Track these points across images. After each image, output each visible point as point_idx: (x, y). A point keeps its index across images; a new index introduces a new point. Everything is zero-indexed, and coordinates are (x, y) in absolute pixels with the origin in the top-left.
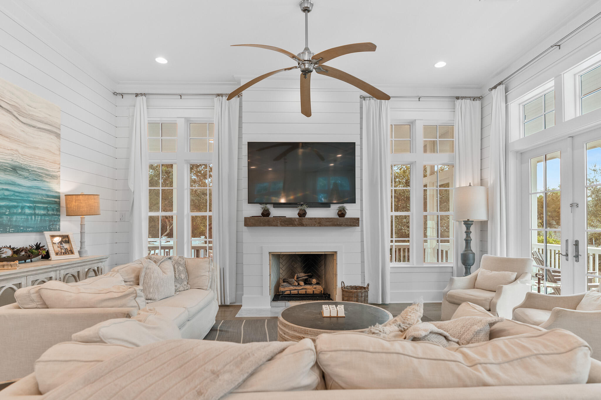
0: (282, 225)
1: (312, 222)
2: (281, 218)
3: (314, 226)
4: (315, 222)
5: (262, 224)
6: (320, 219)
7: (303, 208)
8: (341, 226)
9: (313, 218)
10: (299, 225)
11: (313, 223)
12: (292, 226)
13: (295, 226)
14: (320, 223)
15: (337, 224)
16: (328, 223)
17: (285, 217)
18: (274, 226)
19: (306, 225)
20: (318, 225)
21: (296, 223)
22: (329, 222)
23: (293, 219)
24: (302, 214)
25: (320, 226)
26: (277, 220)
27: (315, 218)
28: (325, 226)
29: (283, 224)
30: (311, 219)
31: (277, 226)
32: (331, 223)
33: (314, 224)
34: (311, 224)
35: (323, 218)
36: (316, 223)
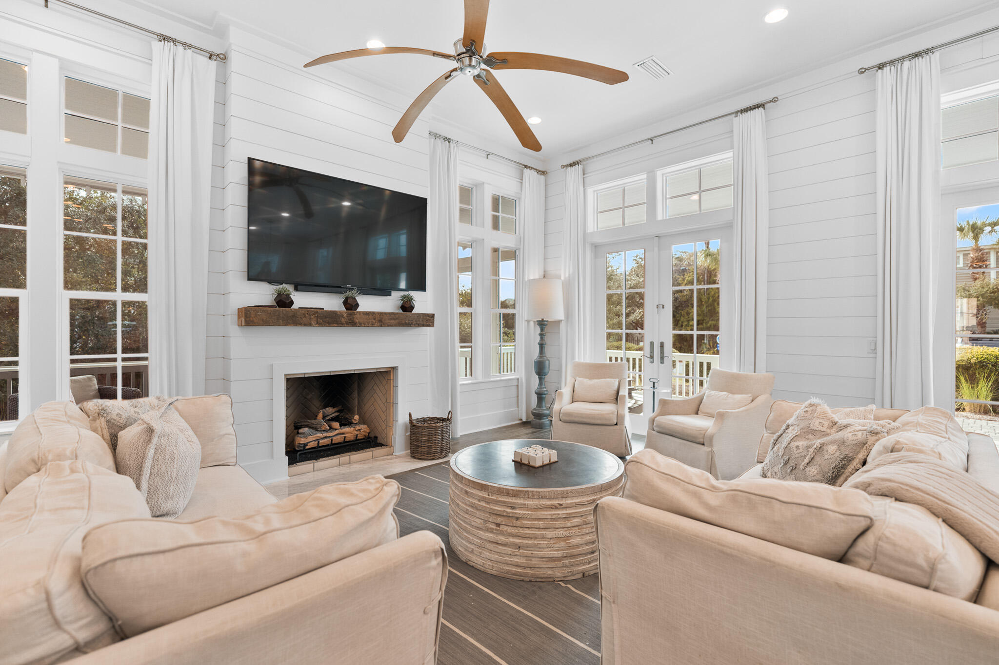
0: (320, 324)
1: (370, 319)
2: (317, 312)
3: (373, 325)
4: (374, 319)
5: (281, 321)
6: (381, 314)
7: (349, 294)
8: (411, 326)
9: (370, 312)
10: (349, 325)
11: (370, 321)
12: (336, 325)
13: (341, 325)
14: (379, 320)
15: (406, 322)
16: (393, 321)
17: (323, 309)
18: (305, 325)
19: (360, 325)
20: (378, 325)
21: (343, 320)
22: (394, 319)
23: (339, 313)
24: (350, 305)
25: (381, 326)
26: (310, 315)
27: (373, 313)
28: (388, 326)
29: (321, 321)
30: (367, 314)
31: (310, 325)
32: (397, 321)
33: (372, 322)
34: (368, 323)
35: (386, 313)
36: (374, 321)
